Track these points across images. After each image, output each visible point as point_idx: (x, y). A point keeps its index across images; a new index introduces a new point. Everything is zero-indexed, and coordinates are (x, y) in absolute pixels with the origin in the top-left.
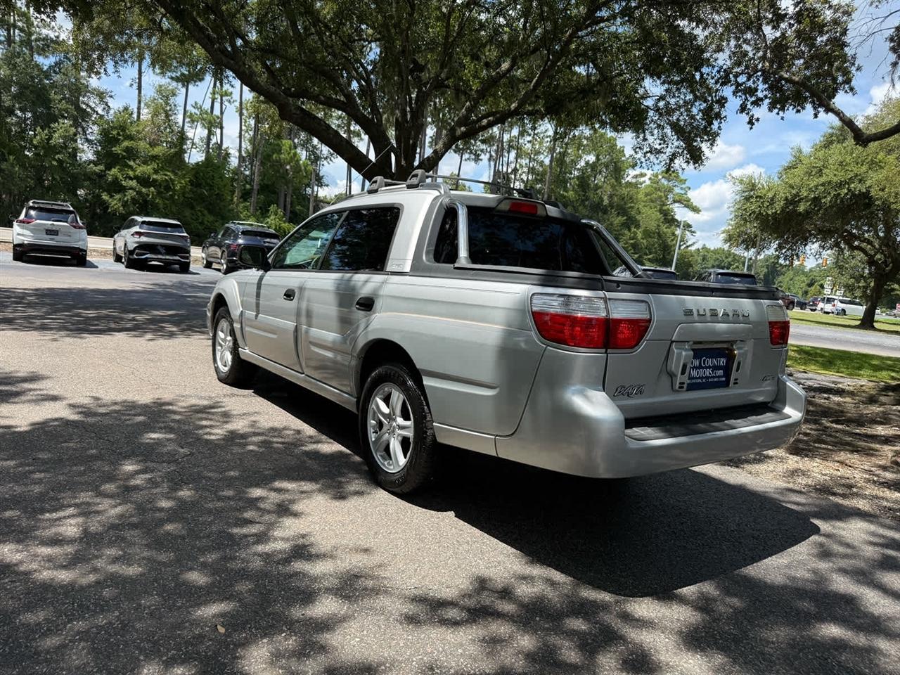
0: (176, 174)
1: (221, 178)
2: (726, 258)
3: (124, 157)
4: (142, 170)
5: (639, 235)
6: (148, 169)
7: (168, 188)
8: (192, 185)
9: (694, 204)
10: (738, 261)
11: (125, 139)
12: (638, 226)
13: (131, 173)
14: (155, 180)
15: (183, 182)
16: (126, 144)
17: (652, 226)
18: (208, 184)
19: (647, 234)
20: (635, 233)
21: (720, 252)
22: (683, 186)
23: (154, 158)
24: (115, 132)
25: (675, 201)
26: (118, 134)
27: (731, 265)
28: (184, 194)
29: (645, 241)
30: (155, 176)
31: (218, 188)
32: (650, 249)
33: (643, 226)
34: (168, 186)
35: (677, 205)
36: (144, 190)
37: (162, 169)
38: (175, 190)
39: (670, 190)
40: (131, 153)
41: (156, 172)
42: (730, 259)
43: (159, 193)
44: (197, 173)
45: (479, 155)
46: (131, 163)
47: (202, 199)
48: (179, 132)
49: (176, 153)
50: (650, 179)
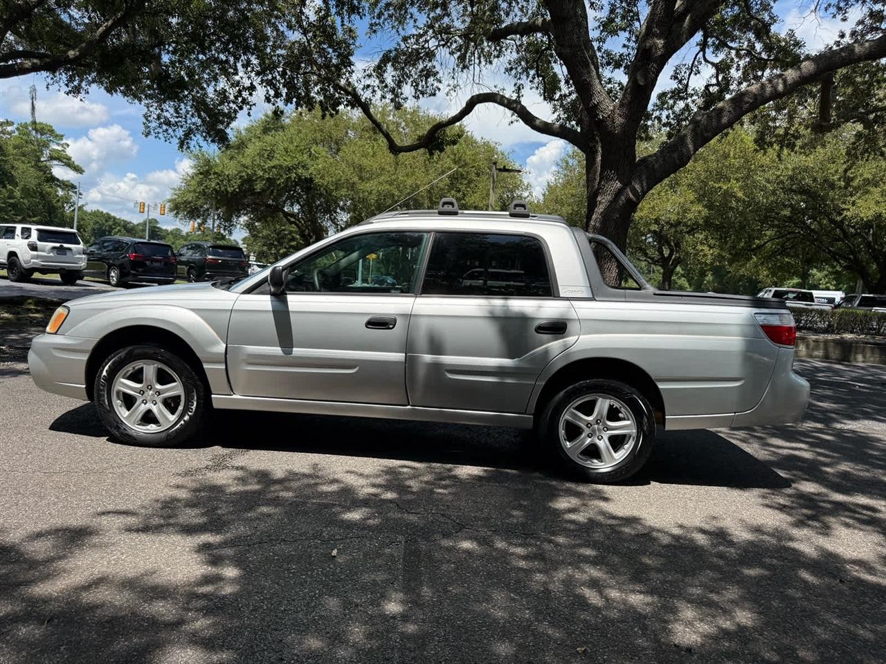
2: (107, 221)
5: (18, 194)
9: (76, 163)
10: (119, 226)
12: (16, 185)
17: (32, 183)
19: (26, 192)
20: (12, 192)
21: (99, 215)
22: (62, 142)
25: (52, 158)
27: (113, 229)
29: (26, 201)
32: (33, 211)
33: (21, 185)
35: (55, 162)
39: (46, 145)
42: (110, 223)
50: (18, 129)
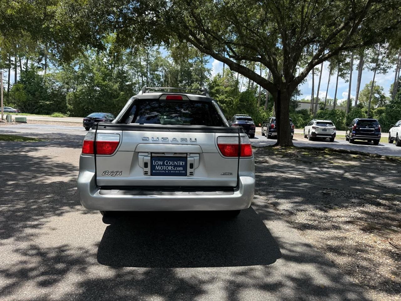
0: (234, 98)
1: (252, 97)
3: (215, 93)
4: (221, 97)
6: (223, 97)
7: (230, 104)
8: (240, 101)
11: (216, 86)
13: (218, 99)
14: (226, 101)
15: (236, 100)
16: (216, 88)
18: (247, 100)
23: (226, 92)
24: (212, 84)
26: (214, 85)
28: (237, 105)
30: (226, 99)
31: (251, 102)
34: (230, 103)
36: (222, 105)
37: (229, 96)
38: (234, 104)
40: (218, 91)
41: (226, 97)
43: (228, 106)
44: (242, 96)
45: (386, 70)
46: (218, 95)
47: (244, 107)
48: (236, 80)
49: (234, 89)
